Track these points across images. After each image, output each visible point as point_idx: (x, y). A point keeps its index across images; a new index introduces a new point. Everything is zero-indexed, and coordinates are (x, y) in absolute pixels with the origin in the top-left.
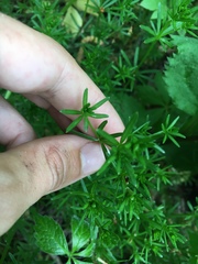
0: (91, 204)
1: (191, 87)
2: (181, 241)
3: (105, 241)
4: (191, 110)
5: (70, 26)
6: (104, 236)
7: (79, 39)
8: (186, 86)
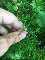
0: (20, 48)
1: (41, 21)
2: (40, 55)
3: (23, 56)
4: (42, 26)
5: (15, 9)
6: (23, 55)
7: (17, 11)
8: (40, 21)
